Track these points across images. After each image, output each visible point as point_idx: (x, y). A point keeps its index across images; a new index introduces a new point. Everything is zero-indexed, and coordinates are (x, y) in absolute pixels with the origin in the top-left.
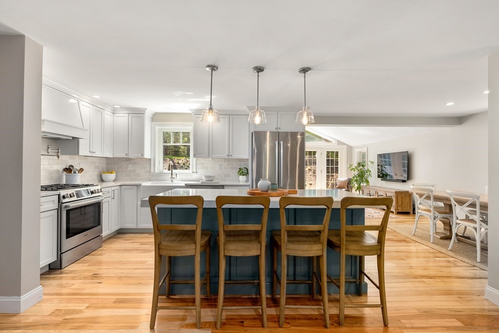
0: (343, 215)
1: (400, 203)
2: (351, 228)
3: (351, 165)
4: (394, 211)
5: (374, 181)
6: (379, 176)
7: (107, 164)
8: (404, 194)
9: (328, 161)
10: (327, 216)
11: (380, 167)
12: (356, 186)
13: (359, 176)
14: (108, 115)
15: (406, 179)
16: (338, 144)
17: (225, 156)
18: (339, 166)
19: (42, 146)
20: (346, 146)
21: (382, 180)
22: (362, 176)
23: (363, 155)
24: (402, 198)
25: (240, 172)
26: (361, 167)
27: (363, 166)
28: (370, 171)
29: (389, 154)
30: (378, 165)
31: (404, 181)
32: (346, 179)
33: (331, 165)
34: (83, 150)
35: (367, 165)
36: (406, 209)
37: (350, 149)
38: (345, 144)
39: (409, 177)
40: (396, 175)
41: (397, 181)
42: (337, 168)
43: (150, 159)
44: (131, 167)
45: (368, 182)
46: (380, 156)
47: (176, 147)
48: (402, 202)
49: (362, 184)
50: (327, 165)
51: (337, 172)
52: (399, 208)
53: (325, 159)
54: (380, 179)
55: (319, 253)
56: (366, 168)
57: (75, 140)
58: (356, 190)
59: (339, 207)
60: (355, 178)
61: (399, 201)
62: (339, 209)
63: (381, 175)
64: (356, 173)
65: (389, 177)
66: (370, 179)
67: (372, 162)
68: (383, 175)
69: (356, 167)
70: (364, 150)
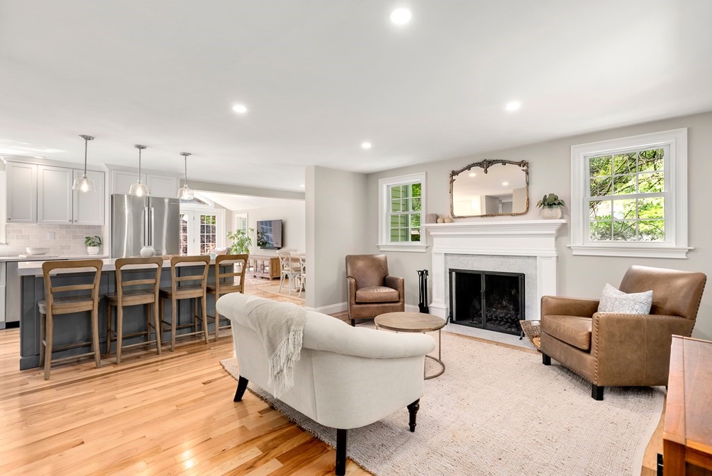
0: (217, 269)
1: (275, 269)
2: (223, 276)
3: (230, 233)
4: (270, 278)
5: (254, 249)
6: (259, 245)
8: (278, 261)
9: (203, 227)
10: (206, 271)
11: (260, 235)
13: (238, 245)
15: (280, 246)
16: (215, 207)
17: (66, 221)
18: (216, 234)
20: (225, 210)
21: (261, 248)
22: (242, 245)
23: (244, 222)
24: (277, 264)
25: (89, 242)
26: (241, 235)
27: (243, 234)
28: (250, 239)
29: (270, 222)
30: (258, 233)
31: (279, 248)
32: (225, 248)
33: (207, 233)
35: (247, 232)
37: (229, 214)
38: (224, 208)
39: (283, 245)
41: (274, 248)
42: (214, 236)
46: (261, 223)
48: (277, 268)
50: (201, 232)
51: (214, 241)
52: (274, 274)
53: (199, 225)
54: (259, 247)
55: (200, 295)
56: (246, 236)
59: (215, 263)
60: (235, 247)
61: (274, 267)
62: (214, 265)
63: (261, 243)
64: (236, 241)
65: (267, 245)
66: (250, 248)
67: (252, 230)
68: (263, 243)
69: (236, 235)
70: (244, 216)
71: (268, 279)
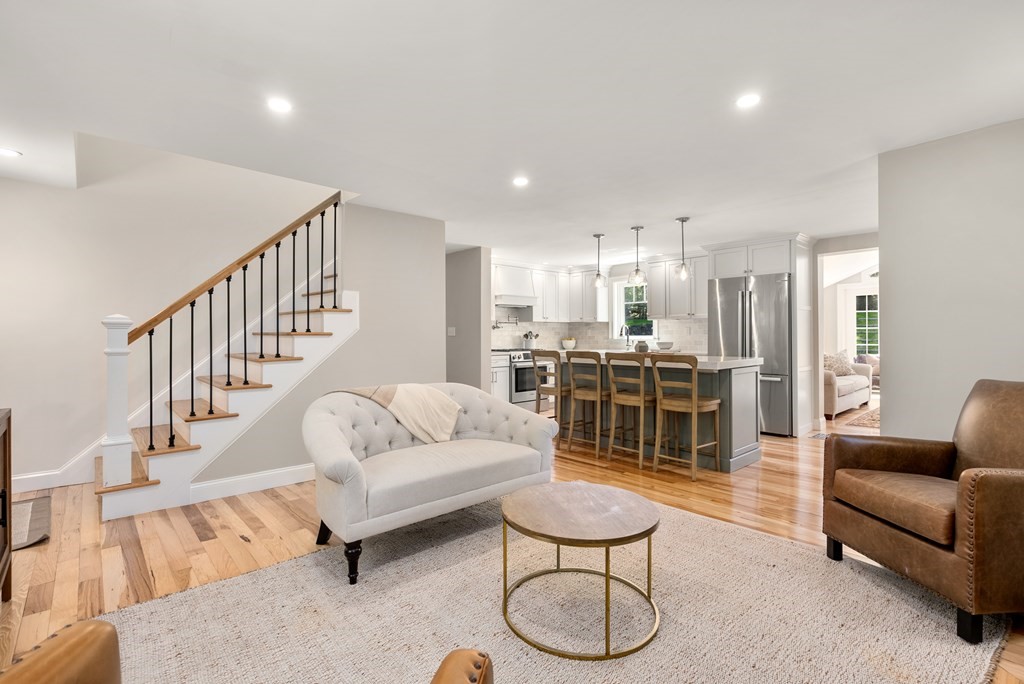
7: (570, 329)
14: (563, 278)
19: (502, 315)
34: (537, 317)
43: (608, 323)
44: (590, 333)
47: (638, 305)
57: (530, 308)
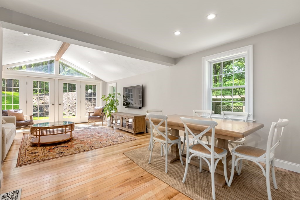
1: (138, 125)
3: (104, 96)
4: (134, 133)
5: (121, 108)
6: (124, 105)
8: (140, 118)
9: (87, 93)
11: (125, 98)
12: (108, 113)
13: (110, 105)
15: (140, 105)
16: (95, 80)
20: (102, 82)
21: (126, 107)
22: (112, 105)
23: (114, 89)
24: (139, 121)
26: (111, 98)
27: (113, 97)
28: (118, 101)
30: (124, 97)
31: (140, 108)
32: (102, 107)
33: (90, 97)
35: (117, 96)
36: (142, 130)
37: (105, 84)
38: (102, 80)
39: (143, 105)
40: (135, 104)
41: (136, 108)
42: (95, 99)
45: (116, 109)
48: (139, 125)
49: (112, 111)
50: (86, 96)
51: (95, 102)
52: (137, 130)
53: (84, 91)
54: (125, 107)
56: (115, 98)
58: (108, 116)
60: (107, 107)
61: (137, 123)
63: (126, 104)
64: (108, 102)
65: (131, 105)
66: (118, 107)
67: (120, 94)
68: (127, 104)
69: (108, 98)
70: (114, 85)
71: (133, 134)
